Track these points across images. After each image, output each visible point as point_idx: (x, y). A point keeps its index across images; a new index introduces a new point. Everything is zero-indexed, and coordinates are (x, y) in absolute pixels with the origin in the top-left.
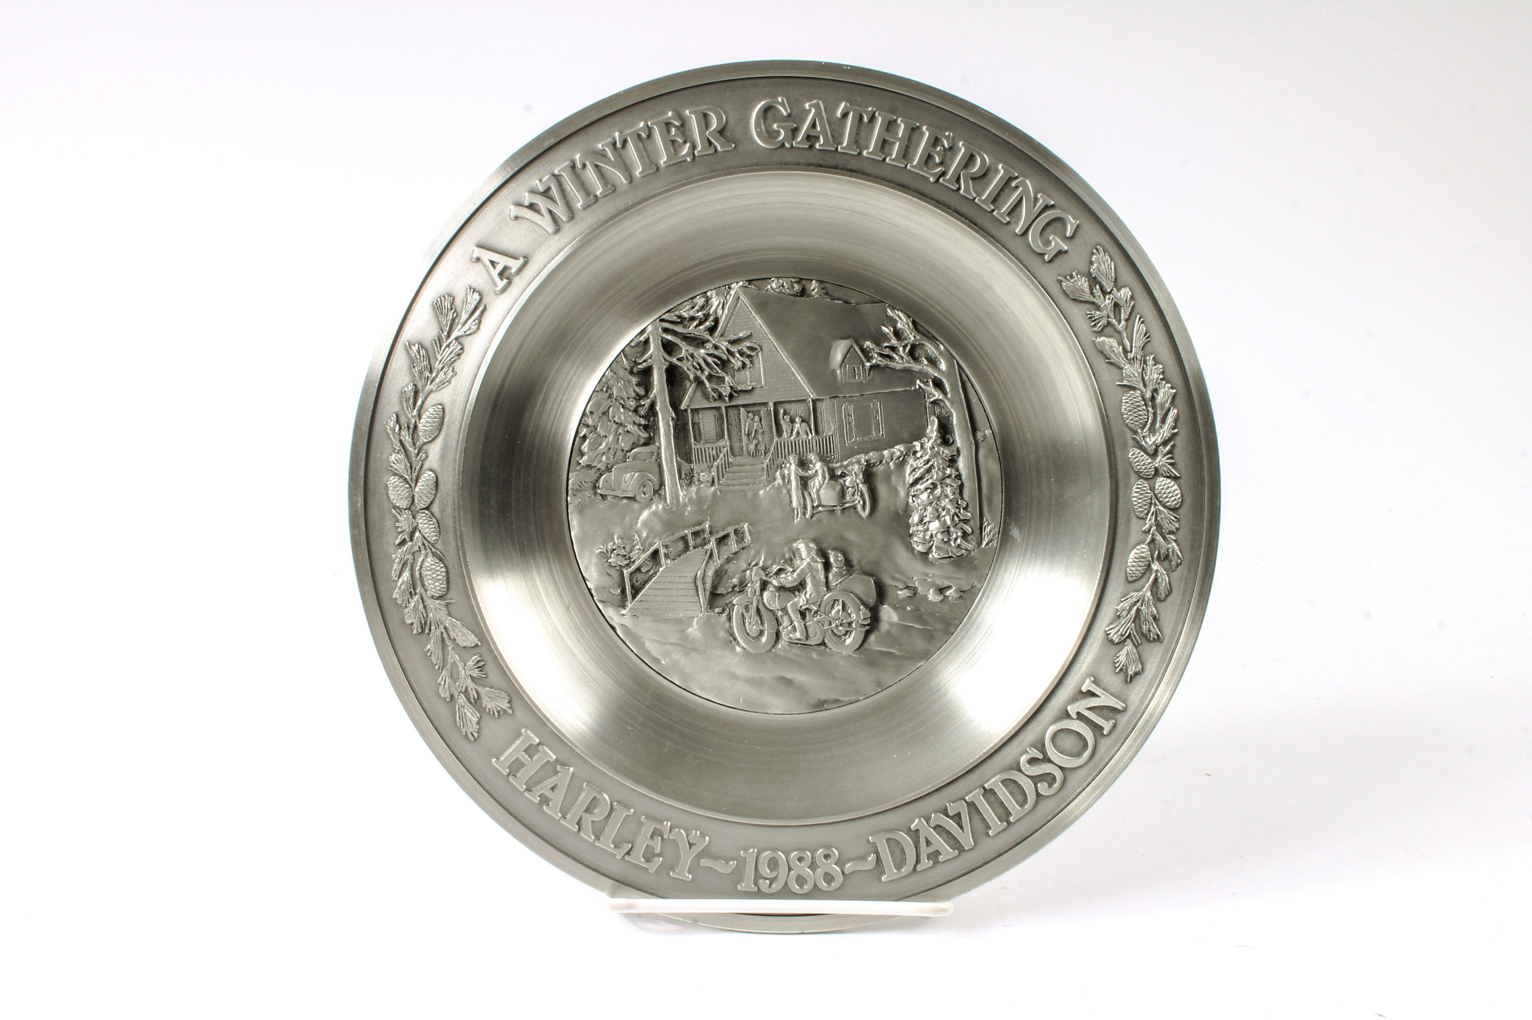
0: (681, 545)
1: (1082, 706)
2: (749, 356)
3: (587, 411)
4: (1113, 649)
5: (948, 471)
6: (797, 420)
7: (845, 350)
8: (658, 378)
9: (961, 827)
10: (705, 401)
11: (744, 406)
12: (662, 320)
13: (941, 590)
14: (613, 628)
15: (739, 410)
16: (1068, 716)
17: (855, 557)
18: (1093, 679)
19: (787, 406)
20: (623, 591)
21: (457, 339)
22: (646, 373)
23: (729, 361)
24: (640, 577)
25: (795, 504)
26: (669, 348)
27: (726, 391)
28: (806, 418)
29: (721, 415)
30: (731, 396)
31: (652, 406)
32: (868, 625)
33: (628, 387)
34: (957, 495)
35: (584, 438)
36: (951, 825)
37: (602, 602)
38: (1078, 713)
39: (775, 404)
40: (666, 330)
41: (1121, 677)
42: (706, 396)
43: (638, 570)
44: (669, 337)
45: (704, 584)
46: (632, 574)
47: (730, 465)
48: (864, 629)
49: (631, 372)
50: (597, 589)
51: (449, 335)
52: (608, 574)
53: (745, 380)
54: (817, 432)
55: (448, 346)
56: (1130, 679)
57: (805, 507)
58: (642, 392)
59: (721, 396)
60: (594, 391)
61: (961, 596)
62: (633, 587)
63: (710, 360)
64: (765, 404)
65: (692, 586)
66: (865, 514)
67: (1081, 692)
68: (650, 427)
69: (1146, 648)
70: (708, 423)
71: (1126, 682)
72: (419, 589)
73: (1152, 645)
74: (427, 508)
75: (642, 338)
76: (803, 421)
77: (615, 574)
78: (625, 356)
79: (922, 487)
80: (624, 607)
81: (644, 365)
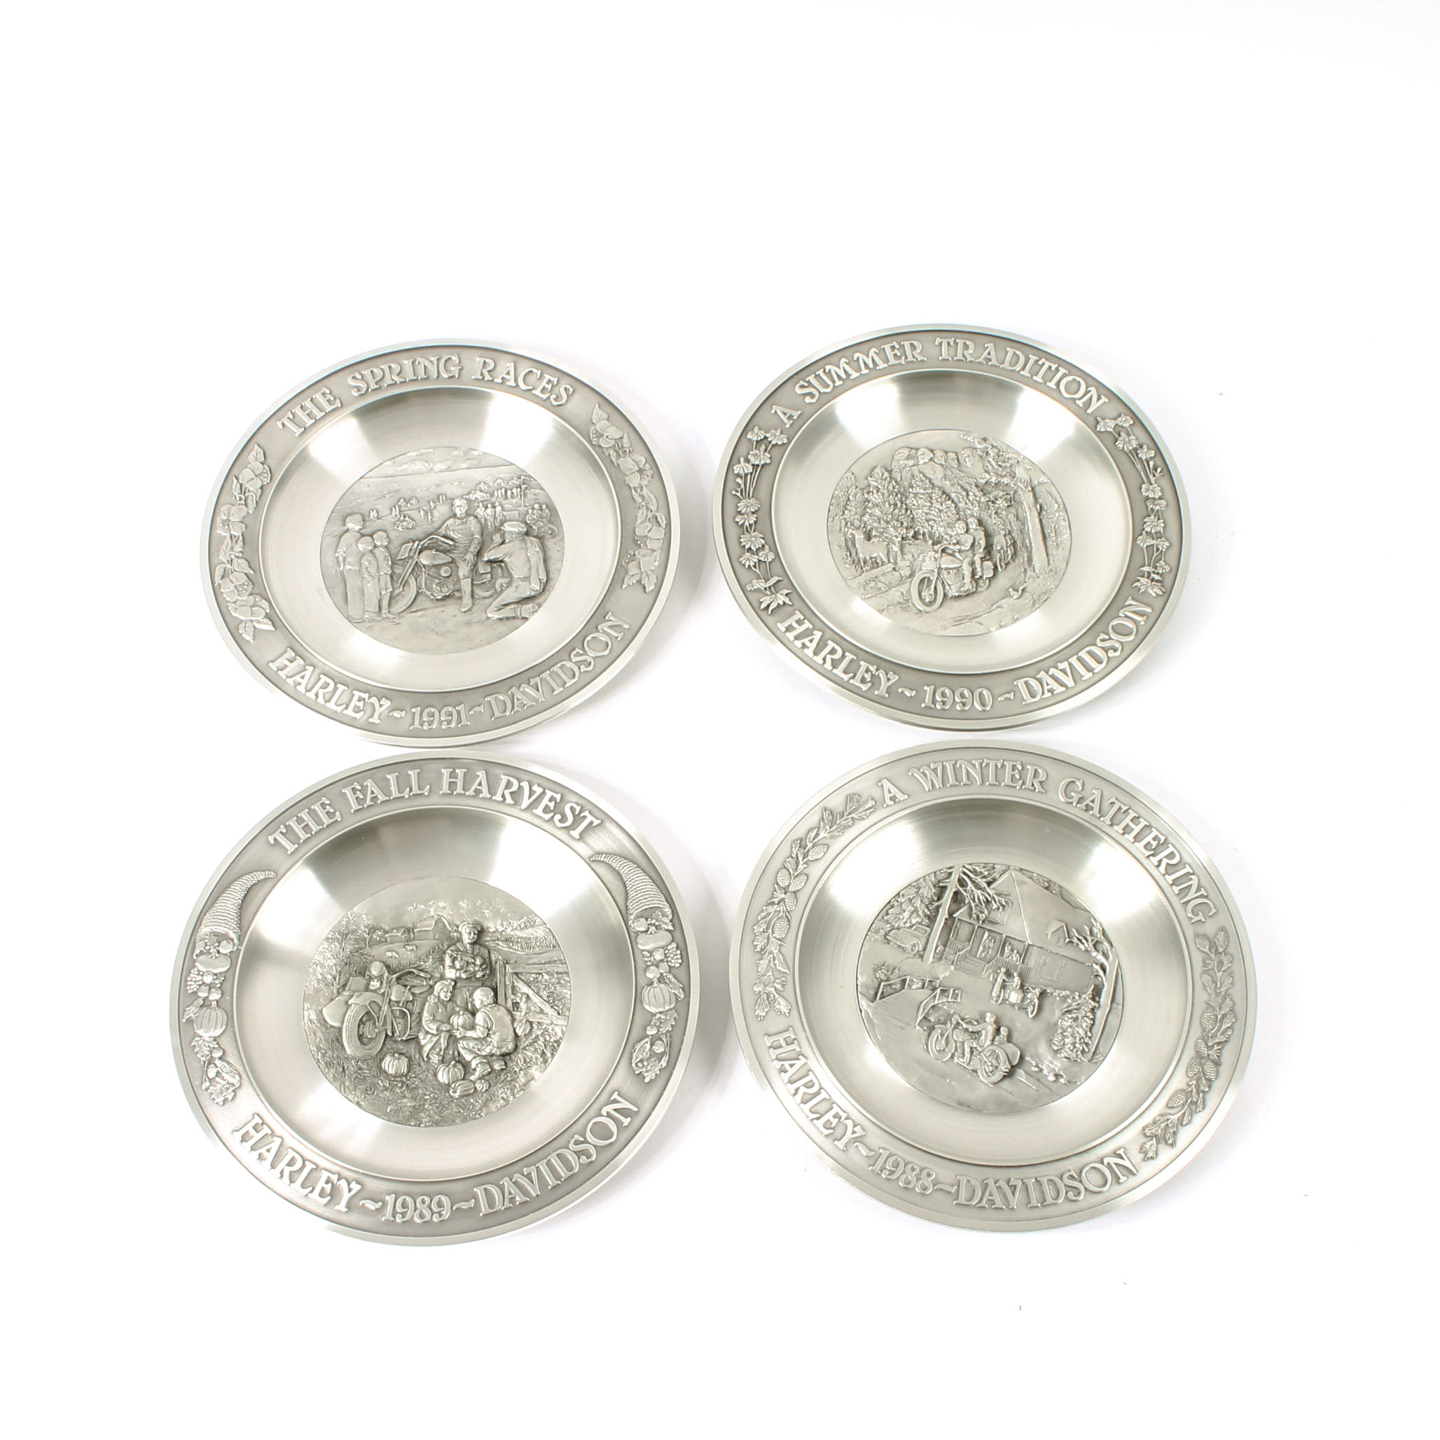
0: (920, 984)
1: (1113, 1160)
2: (1003, 906)
3: (901, 893)
4: (1144, 1140)
5: (1089, 1014)
6: (1015, 951)
7: (1058, 928)
8: (948, 895)
9: (1014, 1195)
10: (968, 918)
11: (989, 930)
12: (964, 867)
13: (1057, 1076)
14: (861, 1011)
15: (985, 931)
16: (1102, 1162)
17: (1015, 1036)
18: (1124, 1149)
19: (1013, 941)
20: (876, 994)
21: (852, 818)
22: (943, 889)
23: (991, 902)
24: (889, 990)
25: (994, 994)
26: (962, 883)
27: (982, 916)
28: (1021, 952)
29: (974, 930)
30: (984, 921)
31: (938, 908)
32: (1007, 1074)
33: (928, 892)
34: (1088, 1029)
35: (892, 907)
36: (1008, 1191)
37: (861, 993)
38: (1108, 1163)
39: (1007, 937)
40: (965, 873)
41: (1142, 1156)
42: (970, 916)
43: (890, 985)
44: (964, 877)
45: (924, 1009)
46: (885, 986)
47: (966, 957)
48: (1003, 1075)
49: (935, 886)
50: (863, 985)
51: (850, 814)
53: (997, 916)
54: (1023, 962)
55: (846, 820)
56: (1146, 1159)
57: (999, 996)
58: (936, 899)
59: (978, 918)
60: (910, 885)
61: (1067, 1084)
62: (882, 993)
63: (981, 897)
64: (1001, 934)
65: (916, 1007)
66: (1031, 1016)
67: (1115, 1153)
68: (932, 919)
69: (1162, 1147)
70: (964, 931)
71: (1144, 1160)
72: (770, 931)
73: (1167, 1147)
74: (794, 892)
75: (949, 871)
76: (1018, 953)
77: (876, 982)
78: (935, 876)
79: (1070, 1016)
80: (872, 1002)
81: (944, 884)
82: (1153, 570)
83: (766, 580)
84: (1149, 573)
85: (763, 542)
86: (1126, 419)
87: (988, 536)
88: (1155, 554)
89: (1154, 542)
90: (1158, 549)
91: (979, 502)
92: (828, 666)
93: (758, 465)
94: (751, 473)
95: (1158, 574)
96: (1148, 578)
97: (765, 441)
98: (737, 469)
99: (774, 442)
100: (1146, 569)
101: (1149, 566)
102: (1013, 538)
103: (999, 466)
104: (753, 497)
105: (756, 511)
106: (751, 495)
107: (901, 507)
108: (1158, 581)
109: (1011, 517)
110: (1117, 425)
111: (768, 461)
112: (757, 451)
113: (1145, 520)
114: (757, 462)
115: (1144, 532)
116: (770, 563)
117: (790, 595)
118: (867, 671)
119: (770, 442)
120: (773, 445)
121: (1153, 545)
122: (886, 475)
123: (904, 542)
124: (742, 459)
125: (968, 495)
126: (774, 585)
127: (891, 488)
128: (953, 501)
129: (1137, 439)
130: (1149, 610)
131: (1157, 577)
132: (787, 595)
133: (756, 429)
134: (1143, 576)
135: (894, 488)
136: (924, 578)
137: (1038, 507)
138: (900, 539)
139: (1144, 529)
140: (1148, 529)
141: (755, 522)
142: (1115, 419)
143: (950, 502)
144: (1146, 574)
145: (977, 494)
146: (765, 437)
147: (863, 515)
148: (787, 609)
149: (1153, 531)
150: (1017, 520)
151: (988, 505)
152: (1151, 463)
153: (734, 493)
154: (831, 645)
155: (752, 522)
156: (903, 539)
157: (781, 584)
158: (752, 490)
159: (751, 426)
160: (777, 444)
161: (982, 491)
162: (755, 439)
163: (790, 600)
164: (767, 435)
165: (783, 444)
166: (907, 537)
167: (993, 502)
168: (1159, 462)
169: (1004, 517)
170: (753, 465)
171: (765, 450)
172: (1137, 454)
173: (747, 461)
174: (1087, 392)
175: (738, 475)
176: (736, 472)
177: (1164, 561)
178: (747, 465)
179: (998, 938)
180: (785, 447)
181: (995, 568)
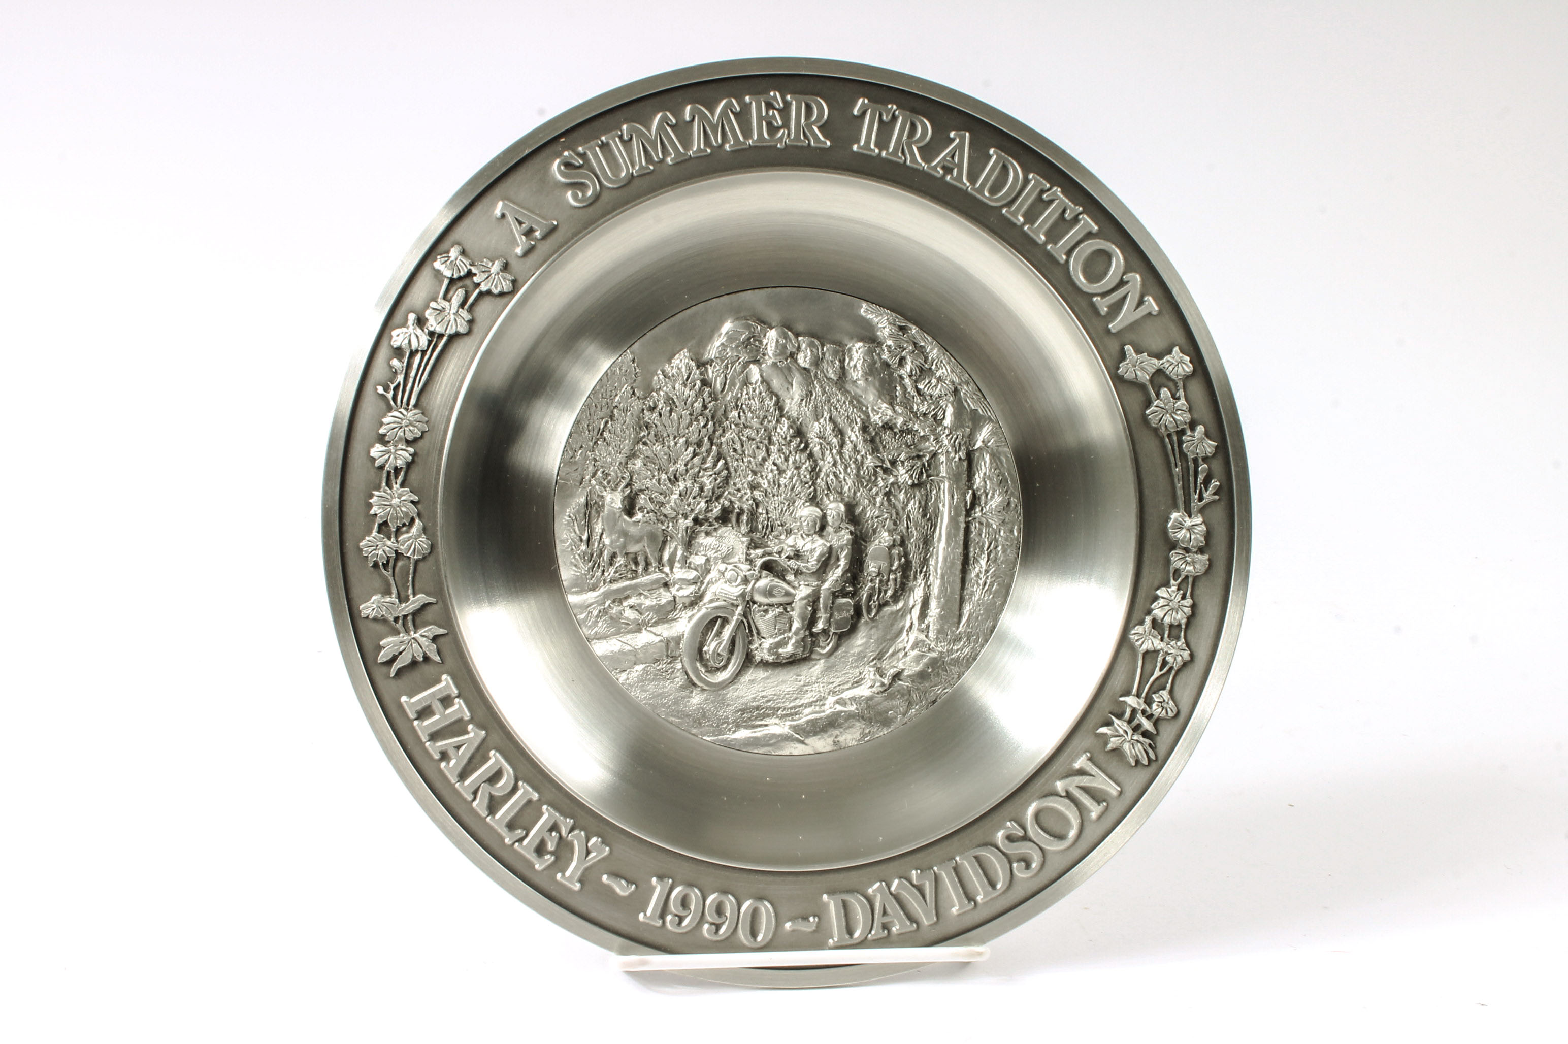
82: (1143, 706)
83: (402, 599)
84: (1134, 711)
85: (413, 510)
86: (1181, 362)
87: (859, 544)
88: (1157, 673)
89: (1158, 644)
90: (1164, 663)
91: (859, 466)
92: (479, 805)
93: (441, 336)
94: (424, 352)
95: (1149, 717)
96: (1130, 722)
97: (467, 282)
98: (398, 337)
99: (484, 288)
100: (1131, 700)
101: (1138, 695)
102: (906, 555)
103: (918, 391)
104: (416, 406)
105: (416, 440)
106: (413, 402)
107: (709, 451)
108: (1146, 734)
109: (913, 506)
110: (1160, 372)
111: (462, 329)
112: (446, 304)
113: (1159, 592)
114: (439, 329)
115: (1148, 619)
116: (417, 562)
117: (442, 640)
118: (554, 827)
119: (478, 285)
120: (481, 295)
121: (1156, 652)
122: (696, 372)
123: (698, 528)
124: (412, 317)
125: (842, 445)
126: (416, 614)
127: (698, 405)
128: (811, 456)
129: (1190, 410)
130: (1113, 789)
131: (1147, 725)
132: (435, 639)
133: (454, 253)
134: (1120, 716)
135: (705, 407)
136: (717, 618)
137: (969, 498)
138: (689, 522)
139: (1149, 612)
140: (1158, 613)
141: (409, 465)
142: (1159, 356)
143: (804, 457)
144: (1127, 715)
145: (860, 447)
146: (470, 274)
147: (633, 455)
148: (427, 669)
149: (1167, 620)
150: (924, 516)
151: (876, 472)
152: (1203, 467)
153: (380, 390)
154: (495, 757)
155: (400, 463)
156: (696, 521)
157: (429, 614)
158: (417, 390)
159: (443, 247)
160: (489, 293)
161: (872, 441)
162: (448, 273)
163: (439, 652)
164: (474, 270)
165: (502, 294)
166: (707, 520)
167: (886, 471)
168: (1217, 466)
169: (899, 506)
170: (432, 334)
171: (462, 305)
172: (1180, 443)
173: (421, 322)
174: (1122, 283)
175: (398, 352)
176: (396, 343)
177: (1171, 692)
178: (419, 332)
180: (504, 300)
181: (858, 613)
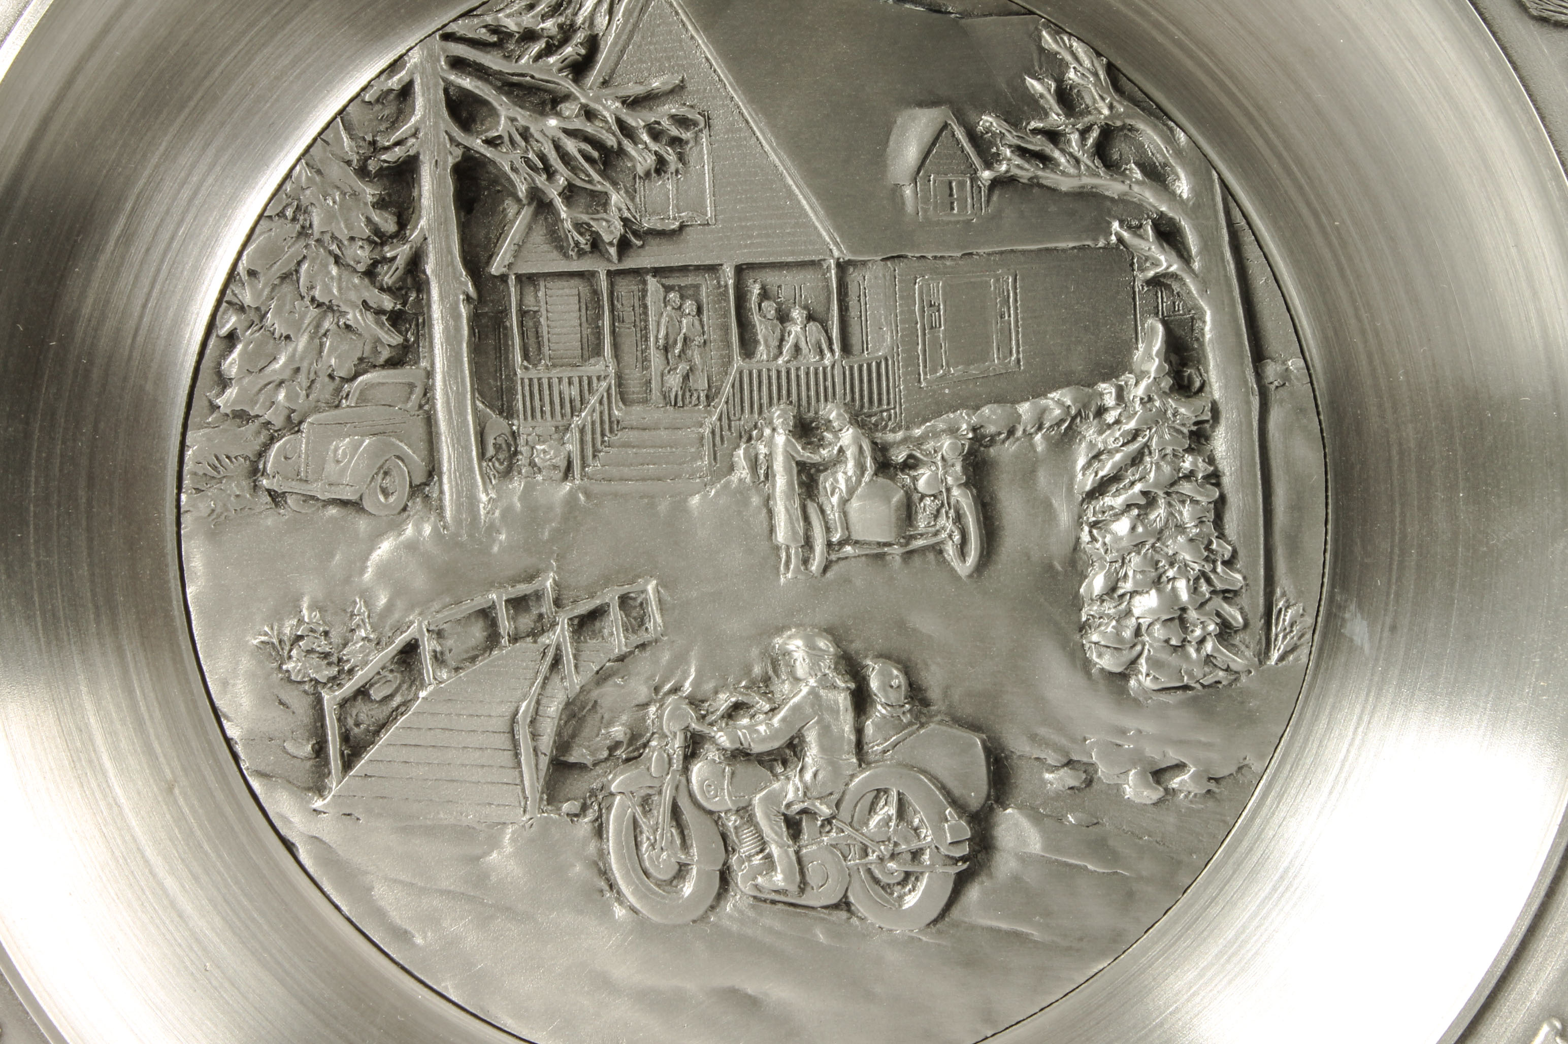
0: (478, 632)
2: (675, 141)
3: (241, 268)
5: (1187, 463)
6: (797, 314)
7: (928, 136)
8: (432, 190)
10: (555, 254)
11: (657, 272)
12: (448, 37)
13: (1159, 775)
14: (289, 846)
15: (645, 283)
17: (934, 678)
18: (1558, 1025)
19: (772, 278)
20: (320, 750)
22: (403, 174)
23: (621, 152)
24: (365, 713)
25: (781, 536)
26: (464, 110)
27: (611, 231)
28: (819, 309)
29: (596, 293)
30: (624, 246)
31: (415, 262)
32: (964, 859)
34: (1209, 528)
35: (231, 338)
37: (261, 774)
39: (740, 270)
40: (457, 64)
42: (557, 240)
43: (362, 693)
44: (467, 82)
45: (535, 736)
46: (344, 704)
47: (614, 425)
48: (953, 870)
49: (362, 172)
50: (250, 741)
52: (281, 703)
53: (664, 203)
54: (846, 349)
57: (808, 544)
58: (389, 225)
59: (596, 244)
60: (261, 216)
61: (1209, 791)
62: (346, 738)
63: (571, 146)
64: (713, 269)
65: (503, 741)
66: (965, 567)
70: (560, 312)
75: (395, 82)
76: (810, 318)
77: (300, 704)
78: (348, 128)
79: (1118, 502)
80: (320, 790)
81: (398, 153)
179: (706, 286)
